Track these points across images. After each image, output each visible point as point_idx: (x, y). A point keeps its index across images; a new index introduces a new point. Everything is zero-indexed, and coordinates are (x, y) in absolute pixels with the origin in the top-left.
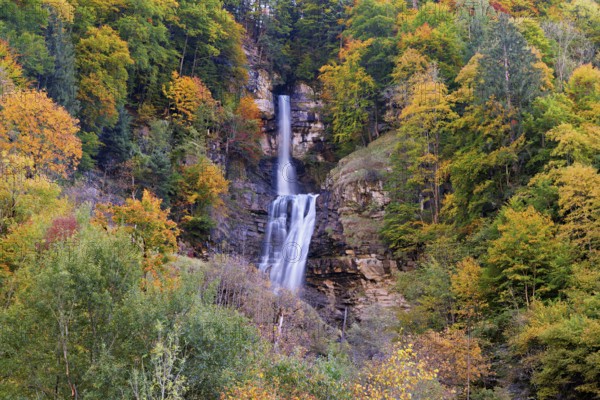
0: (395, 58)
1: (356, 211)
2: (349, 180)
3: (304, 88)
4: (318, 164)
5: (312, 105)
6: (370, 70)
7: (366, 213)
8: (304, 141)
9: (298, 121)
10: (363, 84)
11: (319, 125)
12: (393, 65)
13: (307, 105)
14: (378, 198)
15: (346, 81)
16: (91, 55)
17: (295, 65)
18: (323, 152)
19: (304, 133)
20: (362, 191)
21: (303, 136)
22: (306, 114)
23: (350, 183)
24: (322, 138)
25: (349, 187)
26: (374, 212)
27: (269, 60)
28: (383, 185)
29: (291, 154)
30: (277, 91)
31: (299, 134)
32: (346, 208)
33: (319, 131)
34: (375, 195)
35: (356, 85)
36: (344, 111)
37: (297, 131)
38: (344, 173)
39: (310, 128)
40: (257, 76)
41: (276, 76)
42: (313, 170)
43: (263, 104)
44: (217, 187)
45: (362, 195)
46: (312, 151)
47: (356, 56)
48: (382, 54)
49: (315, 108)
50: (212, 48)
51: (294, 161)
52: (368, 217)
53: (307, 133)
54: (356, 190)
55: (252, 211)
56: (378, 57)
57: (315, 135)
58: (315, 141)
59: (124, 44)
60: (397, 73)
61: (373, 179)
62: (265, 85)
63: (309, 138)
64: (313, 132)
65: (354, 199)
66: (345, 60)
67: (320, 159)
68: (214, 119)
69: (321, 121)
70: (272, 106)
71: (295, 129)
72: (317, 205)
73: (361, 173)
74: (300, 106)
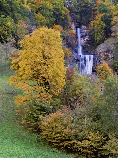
0: (111, 18)
1: (104, 59)
3: (83, 26)
5: (86, 31)
6: (104, 21)
7: (107, 60)
8: (84, 40)
9: (82, 35)
11: (88, 36)
12: (110, 21)
13: (85, 31)
14: (110, 56)
15: (97, 25)
16: (37, 21)
17: (81, 20)
18: (89, 43)
19: (84, 38)
20: (106, 54)
21: (84, 39)
22: (84, 33)
23: (103, 52)
24: (89, 40)
25: (102, 53)
26: (109, 59)
27: (75, 19)
28: (112, 52)
30: (77, 27)
31: (83, 39)
32: (102, 59)
33: (88, 38)
34: (109, 55)
35: (101, 26)
36: (97, 33)
38: (100, 49)
39: (86, 37)
40: (72, 24)
41: (76, 23)
42: (87, 48)
43: (74, 31)
45: (106, 55)
46: (86, 43)
47: (100, 18)
48: (107, 18)
49: (87, 32)
50: (63, 17)
51: (82, 46)
52: (108, 61)
53: (85, 38)
54: (104, 54)
55: (75, 60)
57: (87, 39)
58: (87, 40)
59: (44, 17)
60: (112, 23)
61: (109, 51)
62: (74, 26)
63: (85, 39)
64: (86, 38)
65: (104, 56)
66: (97, 19)
67: (89, 45)
68: (65, 36)
69: (88, 35)
70: (76, 32)
71: (82, 37)
73: (105, 49)
74: (83, 31)
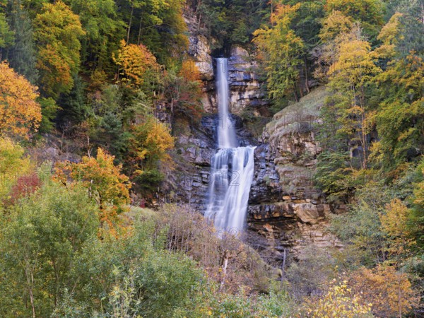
0: (322, 19)
1: (291, 161)
2: (283, 132)
3: (239, 51)
4: (255, 119)
5: (248, 66)
6: (299, 32)
7: (300, 162)
8: (241, 99)
9: (235, 81)
10: (293, 45)
11: (255, 84)
12: (320, 26)
13: (243, 66)
14: (311, 148)
15: (277, 42)
16: (47, 28)
17: (230, 30)
18: (258, 108)
19: (242, 91)
20: (296, 142)
21: (240, 94)
22: (242, 74)
23: (285, 135)
24: (257, 96)
25: (283, 139)
26: (307, 160)
27: (207, 27)
28: (315, 135)
29: (229, 111)
30: (215, 54)
31: (237, 93)
32: (281, 158)
33: (255, 89)
34: (307, 145)
35: (287, 46)
36: (277, 70)
37: (235, 90)
38: (278, 126)
39: (246, 86)
40: (197, 41)
41: (214, 41)
42: (250, 125)
43: (203, 67)
44: (164, 143)
45: (295, 145)
46: (249, 107)
47: (286, 20)
48: (309, 17)
49: (251, 69)
50: (156, 18)
51: (233, 117)
52: (302, 165)
53: (244, 91)
54: (290, 141)
55: (197, 164)
56: (306, 20)
57: (251, 93)
58: (251, 98)
59: (76, 17)
60: (324, 34)
61: (305, 131)
62: (204, 50)
63: (246, 95)
64: (249, 90)
65: (289, 149)
66: (275, 24)
67: (256, 114)
68: (159, 81)
69: (256, 80)
70: (211, 68)
71: (232, 88)
72: (255, 156)
73: (294, 126)
74: (237, 68)
